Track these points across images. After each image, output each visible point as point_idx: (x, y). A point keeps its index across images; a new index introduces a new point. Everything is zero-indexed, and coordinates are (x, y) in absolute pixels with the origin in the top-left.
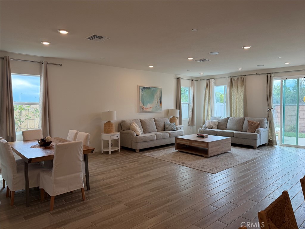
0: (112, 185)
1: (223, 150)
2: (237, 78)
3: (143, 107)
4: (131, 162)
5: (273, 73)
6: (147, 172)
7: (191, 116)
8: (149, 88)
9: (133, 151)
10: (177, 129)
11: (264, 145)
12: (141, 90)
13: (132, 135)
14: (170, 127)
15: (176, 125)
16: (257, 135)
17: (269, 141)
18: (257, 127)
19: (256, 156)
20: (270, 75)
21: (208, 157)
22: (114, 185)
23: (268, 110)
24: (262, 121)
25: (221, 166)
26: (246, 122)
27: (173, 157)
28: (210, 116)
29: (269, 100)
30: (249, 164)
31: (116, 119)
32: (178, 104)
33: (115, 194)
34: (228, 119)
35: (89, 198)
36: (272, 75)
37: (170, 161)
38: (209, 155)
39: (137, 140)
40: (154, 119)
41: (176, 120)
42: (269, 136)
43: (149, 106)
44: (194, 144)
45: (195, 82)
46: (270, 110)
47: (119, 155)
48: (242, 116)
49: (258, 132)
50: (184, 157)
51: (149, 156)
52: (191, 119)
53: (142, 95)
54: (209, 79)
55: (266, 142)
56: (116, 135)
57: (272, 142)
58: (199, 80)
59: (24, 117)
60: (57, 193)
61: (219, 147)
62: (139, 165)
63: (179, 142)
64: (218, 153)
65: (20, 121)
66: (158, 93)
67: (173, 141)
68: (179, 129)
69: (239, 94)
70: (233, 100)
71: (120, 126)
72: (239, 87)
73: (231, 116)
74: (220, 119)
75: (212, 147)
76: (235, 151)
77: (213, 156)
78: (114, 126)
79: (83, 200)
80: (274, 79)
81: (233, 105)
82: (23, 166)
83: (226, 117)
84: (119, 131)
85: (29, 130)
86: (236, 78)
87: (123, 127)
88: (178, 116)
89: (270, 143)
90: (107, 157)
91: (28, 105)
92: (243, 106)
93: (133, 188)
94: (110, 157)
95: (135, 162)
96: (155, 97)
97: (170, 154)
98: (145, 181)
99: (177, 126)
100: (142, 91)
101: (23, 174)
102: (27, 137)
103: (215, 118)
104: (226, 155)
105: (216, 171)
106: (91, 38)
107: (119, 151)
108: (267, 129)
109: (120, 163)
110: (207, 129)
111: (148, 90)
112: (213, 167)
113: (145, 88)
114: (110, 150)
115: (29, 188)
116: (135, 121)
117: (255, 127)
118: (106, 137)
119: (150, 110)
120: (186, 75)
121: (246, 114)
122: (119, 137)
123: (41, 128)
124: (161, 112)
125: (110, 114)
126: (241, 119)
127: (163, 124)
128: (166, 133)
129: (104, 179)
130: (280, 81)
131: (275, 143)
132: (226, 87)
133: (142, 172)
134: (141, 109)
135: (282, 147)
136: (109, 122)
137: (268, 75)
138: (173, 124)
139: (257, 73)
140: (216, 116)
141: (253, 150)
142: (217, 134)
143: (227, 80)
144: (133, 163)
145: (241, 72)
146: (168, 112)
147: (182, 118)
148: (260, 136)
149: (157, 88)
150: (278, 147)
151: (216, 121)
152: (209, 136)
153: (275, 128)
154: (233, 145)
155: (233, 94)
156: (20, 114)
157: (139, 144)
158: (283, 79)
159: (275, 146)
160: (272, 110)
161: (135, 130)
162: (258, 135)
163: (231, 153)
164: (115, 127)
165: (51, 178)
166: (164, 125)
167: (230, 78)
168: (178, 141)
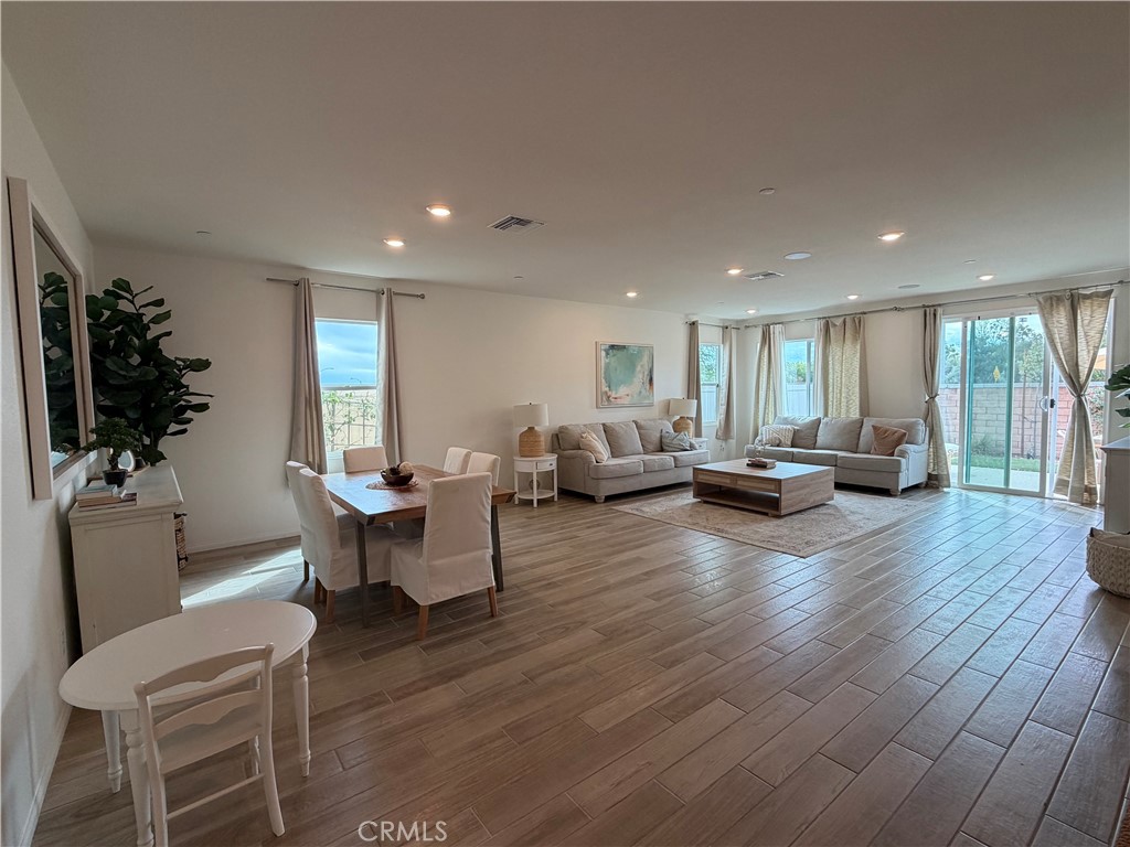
0: (554, 580)
1: (817, 498)
2: (842, 319)
3: (609, 393)
4: (589, 527)
5: (940, 305)
6: (632, 552)
7: (723, 416)
8: (624, 347)
9: (591, 499)
10: (692, 447)
11: (916, 487)
12: (603, 353)
13: (586, 461)
14: (675, 441)
15: (688, 436)
16: (899, 461)
17: (930, 476)
18: (899, 442)
19: (902, 515)
20: (932, 309)
21: (779, 517)
22: (559, 581)
23: (927, 398)
24: (911, 428)
25: (818, 539)
26: (867, 429)
27: (691, 516)
28: (771, 416)
29: (929, 375)
30: (891, 535)
31: (547, 423)
32: (693, 387)
33: (567, 602)
34: (819, 421)
35: (504, 610)
36: (940, 311)
37: (686, 525)
38: (783, 512)
39: (598, 474)
40: (636, 422)
41: (688, 424)
42: (928, 465)
43: (622, 391)
44: (741, 485)
45: (734, 332)
46: (933, 398)
47: (555, 509)
48: (855, 414)
49: (903, 454)
50: (718, 515)
51: (630, 511)
52: (723, 423)
53: (607, 366)
54: (768, 325)
55: (922, 479)
56: (549, 462)
57: (937, 480)
58: (742, 327)
59: (340, 419)
60: (434, 596)
61: (808, 490)
62: (609, 535)
63: (703, 478)
64: (804, 505)
65: (331, 428)
66: (646, 359)
67: (687, 475)
68: (697, 446)
69: (846, 359)
70: (831, 376)
71: (555, 439)
72: (848, 342)
73: (826, 415)
74: (800, 422)
75: (789, 492)
76: (842, 500)
77: (791, 514)
78: (542, 439)
79: (493, 616)
80: (943, 321)
81: (831, 389)
82: (353, 531)
83: (813, 417)
84: (553, 452)
85: (351, 448)
86: (839, 322)
87: (562, 442)
88: (694, 416)
89: (933, 483)
90: (531, 514)
91: (349, 392)
92: (857, 390)
93: (607, 588)
94: (535, 513)
95: (598, 525)
96: (639, 368)
97: (682, 508)
98: (633, 574)
99: (693, 441)
100: (607, 354)
101: (353, 551)
102: (353, 464)
103: (786, 421)
104: (822, 510)
105: (809, 550)
106: (502, 225)
107: (556, 499)
108: (925, 446)
109: (562, 528)
110: (767, 447)
111: (620, 354)
112: (799, 541)
113: (612, 347)
114: (535, 497)
115: (369, 582)
116: (592, 427)
117: (892, 441)
118: (524, 465)
119: (626, 401)
120: (711, 315)
121: (865, 410)
122: (554, 467)
123: (380, 445)
124: (651, 405)
125: (533, 410)
126: (854, 422)
127: (658, 435)
128: (667, 458)
129: (533, 566)
130: (959, 325)
131: (945, 483)
132: (813, 344)
133: (623, 551)
134: (605, 400)
135: (964, 492)
136: (531, 429)
137: (928, 310)
138: (682, 435)
139: (897, 307)
140: (786, 416)
141: (891, 499)
142: (793, 459)
143: (818, 325)
144: (595, 529)
145: (855, 304)
146: (667, 408)
147: (703, 421)
148: (908, 464)
149: (641, 349)
150: (953, 492)
151: (789, 427)
152: (777, 463)
153: (946, 444)
154: (839, 486)
155: (830, 359)
156: (333, 414)
157: (603, 483)
158: (968, 319)
159: (945, 490)
160: (936, 399)
161: (593, 450)
162: (903, 461)
163: (835, 507)
164: (544, 442)
165: (420, 561)
166: (661, 436)
167: (823, 322)
168: (701, 477)
